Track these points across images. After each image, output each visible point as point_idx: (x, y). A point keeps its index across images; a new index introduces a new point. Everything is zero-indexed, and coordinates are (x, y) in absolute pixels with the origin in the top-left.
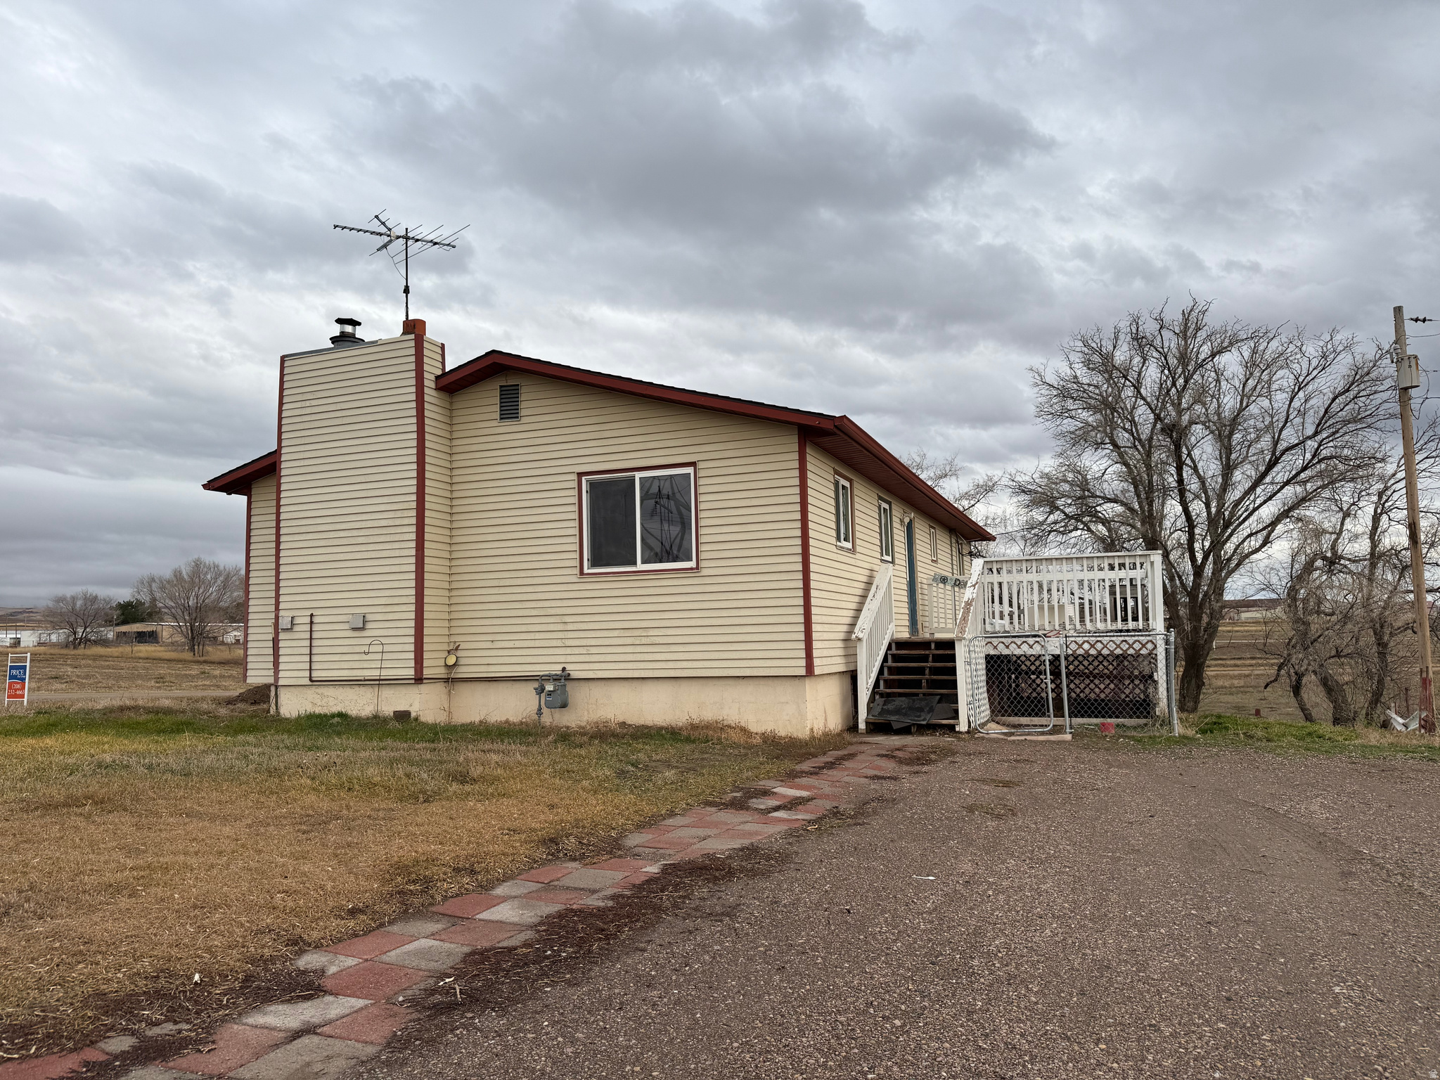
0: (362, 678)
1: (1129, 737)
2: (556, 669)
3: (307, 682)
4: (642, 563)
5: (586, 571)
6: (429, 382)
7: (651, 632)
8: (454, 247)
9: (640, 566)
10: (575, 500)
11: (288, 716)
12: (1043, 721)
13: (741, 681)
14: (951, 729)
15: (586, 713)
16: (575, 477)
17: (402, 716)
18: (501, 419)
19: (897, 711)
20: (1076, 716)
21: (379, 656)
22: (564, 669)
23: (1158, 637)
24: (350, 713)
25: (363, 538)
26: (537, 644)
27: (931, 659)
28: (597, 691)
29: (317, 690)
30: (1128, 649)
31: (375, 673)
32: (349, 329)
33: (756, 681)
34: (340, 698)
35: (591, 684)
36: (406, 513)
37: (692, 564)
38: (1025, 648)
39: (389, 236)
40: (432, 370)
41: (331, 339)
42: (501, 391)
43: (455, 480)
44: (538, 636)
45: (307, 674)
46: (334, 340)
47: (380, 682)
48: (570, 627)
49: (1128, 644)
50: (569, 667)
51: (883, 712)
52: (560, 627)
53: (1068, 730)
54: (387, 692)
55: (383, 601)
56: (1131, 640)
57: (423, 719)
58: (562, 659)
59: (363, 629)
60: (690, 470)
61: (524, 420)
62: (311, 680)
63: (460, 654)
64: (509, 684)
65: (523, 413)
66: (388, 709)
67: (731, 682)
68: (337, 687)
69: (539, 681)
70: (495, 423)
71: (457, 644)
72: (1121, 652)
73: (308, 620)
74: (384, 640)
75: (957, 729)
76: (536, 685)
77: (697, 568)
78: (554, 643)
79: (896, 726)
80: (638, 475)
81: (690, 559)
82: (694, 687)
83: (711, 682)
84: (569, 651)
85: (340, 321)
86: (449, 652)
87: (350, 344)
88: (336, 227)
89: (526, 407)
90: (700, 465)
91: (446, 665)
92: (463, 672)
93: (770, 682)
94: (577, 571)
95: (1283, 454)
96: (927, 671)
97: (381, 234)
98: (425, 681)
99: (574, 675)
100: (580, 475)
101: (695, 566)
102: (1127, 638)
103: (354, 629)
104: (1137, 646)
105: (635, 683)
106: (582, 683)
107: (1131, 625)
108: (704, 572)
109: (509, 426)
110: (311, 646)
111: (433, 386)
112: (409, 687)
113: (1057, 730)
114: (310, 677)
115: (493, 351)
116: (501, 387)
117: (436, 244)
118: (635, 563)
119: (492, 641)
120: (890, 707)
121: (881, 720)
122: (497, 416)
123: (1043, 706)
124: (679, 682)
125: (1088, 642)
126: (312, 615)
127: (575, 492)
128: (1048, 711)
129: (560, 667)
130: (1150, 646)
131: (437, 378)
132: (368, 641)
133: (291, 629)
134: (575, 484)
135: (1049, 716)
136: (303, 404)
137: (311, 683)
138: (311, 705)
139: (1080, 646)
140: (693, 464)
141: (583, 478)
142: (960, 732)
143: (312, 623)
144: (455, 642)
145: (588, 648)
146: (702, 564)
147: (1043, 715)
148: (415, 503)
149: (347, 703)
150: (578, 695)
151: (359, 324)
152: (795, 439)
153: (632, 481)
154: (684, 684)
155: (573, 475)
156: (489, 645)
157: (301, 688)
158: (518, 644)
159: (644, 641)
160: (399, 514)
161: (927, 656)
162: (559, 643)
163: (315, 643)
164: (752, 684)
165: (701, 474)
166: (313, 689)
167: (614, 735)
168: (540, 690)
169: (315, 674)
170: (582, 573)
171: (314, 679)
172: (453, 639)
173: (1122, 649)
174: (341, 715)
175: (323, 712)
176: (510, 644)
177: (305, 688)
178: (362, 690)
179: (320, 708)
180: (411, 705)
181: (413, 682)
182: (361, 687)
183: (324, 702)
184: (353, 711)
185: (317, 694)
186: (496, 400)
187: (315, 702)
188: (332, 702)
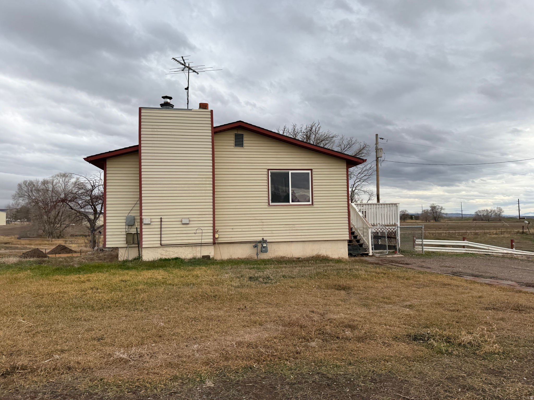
2: (260, 239)
3: (159, 245)
4: (292, 202)
5: (270, 204)
7: (297, 226)
9: (291, 203)
10: (267, 179)
13: (326, 242)
15: (270, 254)
16: (266, 170)
17: (206, 257)
18: (236, 146)
22: (263, 239)
24: (181, 257)
26: (252, 230)
28: (274, 246)
31: (199, 241)
32: (168, 100)
33: (331, 242)
34: (176, 252)
35: (272, 244)
36: (208, 179)
39: (185, 66)
42: (235, 135)
44: (252, 227)
45: (159, 242)
46: (162, 105)
48: (265, 224)
50: (265, 238)
52: (261, 224)
54: (199, 249)
55: (198, 213)
57: (215, 258)
58: (262, 235)
59: (188, 224)
60: (310, 172)
61: (245, 147)
62: (161, 245)
63: (219, 233)
64: (239, 245)
65: (244, 145)
66: (199, 255)
67: (322, 242)
68: (174, 247)
69: (256, 244)
70: (233, 147)
71: (218, 230)
73: (160, 220)
74: (202, 228)
77: (312, 204)
78: (259, 229)
79: (353, 254)
80: (290, 172)
81: (309, 201)
82: (310, 245)
83: (316, 242)
84: (264, 232)
85: (164, 97)
87: (169, 107)
89: (245, 143)
90: (313, 170)
92: (223, 240)
93: (336, 242)
94: (267, 204)
96: (353, 237)
97: (183, 64)
99: (268, 241)
100: (269, 170)
101: (311, 204)
103: (183, 224)
105: (289, 243)
108: (315, 206)
109: (238, 149)
110: (161, 231)
112: (209, 246)
114: (161, 243)
117: (195, 72)
118: (289, 202)
119: (232, 229)
122: (233, 145)
124: (305, 242)
126: (161, 218)
127: (266, 176)
129: (261, 238)
132: (196, 228)
133: (150, 224)
134: (266, 173)
137: (161, 246)
138: (160, 255)
140: (311, 170)
141: (269, 171)
142: (370, 256)
143: (161, 221)
144: (216, 229)
145: (273, 231)
146: (314, 203)
149: (179, 254)
151: (172, 99)
152: (345, 165)
153: (288, 173)
154: (307, 243)
155: (266, 169)
156: (231, 230)
157: (154, 249)
158: (243, 230)
159: (293, 229)
160: (204, 179)
162: (260, 229)
163: (163, 229)
164: (330, 243)
165: (313, 173)
166: (161, 249)
169: (163, 242)
170: (269, 205)
171: (162, 244)
174: (176, 259)
175: (167, 257)
176: (240, 230)
177: (156, 248)
178: (187, 248)
179: (165, 256)
180: (210, 253)
181: (212, 244)
182: (186, 247)
183: (167, 254)
184: (182, 256)
185: (163, 250)
186: (233, 139)
187: (162, 254)
188: (171, 253)
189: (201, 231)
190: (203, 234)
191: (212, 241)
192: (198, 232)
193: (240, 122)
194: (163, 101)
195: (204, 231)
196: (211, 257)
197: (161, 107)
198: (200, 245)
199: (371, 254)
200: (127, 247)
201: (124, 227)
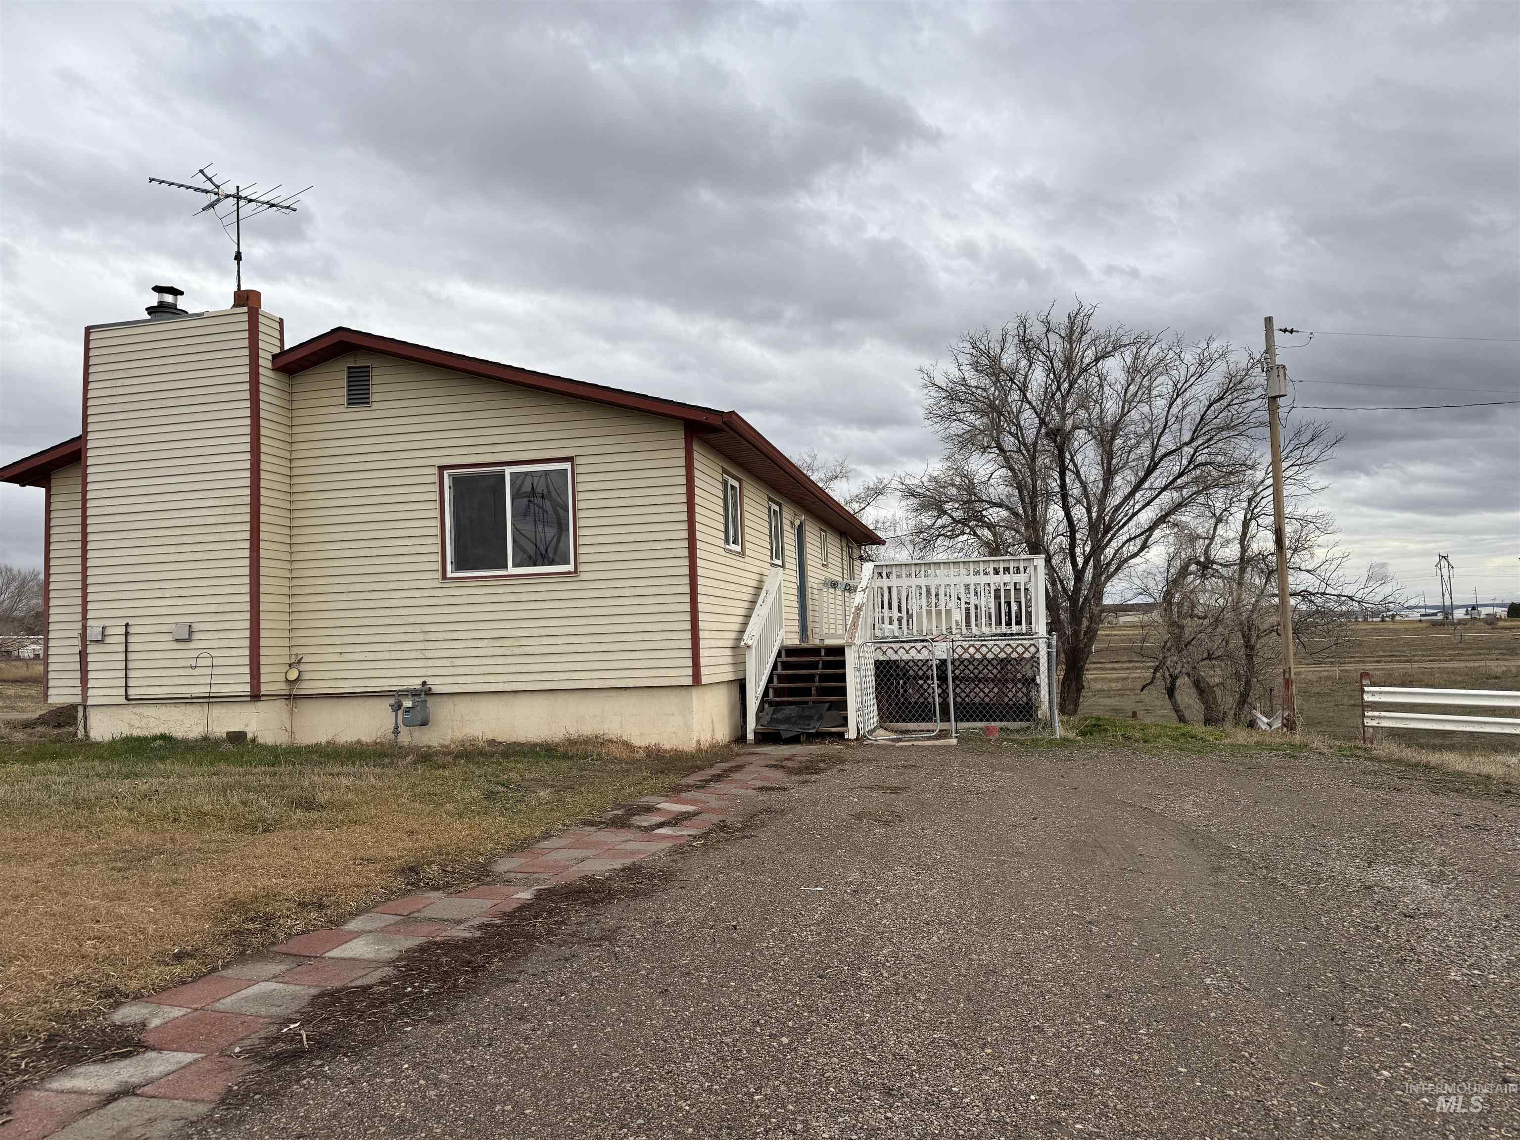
0: (189, 696)
1: (1013, 741)
2: (416, 683)
3: (123, 700)
4: (514, 566)
5: (449, 574)
6: (265, 362)
7: (524, 642)
8: (294, 210)
9: (511, 570)
10: (436, 496)
11: (99, 739)
12: (929, 726)
13: (623, 693)
14: (841, 735)
15: (450, 731)
16: (435, 471)
17: (237, 738)
18: (349, 404)
19: (787, 720)
20: (962, 721)
21: (208, 671)
22: (424, 683)
23: (1040, 640)
24: (174, 735)
25: (188, 537)
26: (394, 656)
27: (821, 665)
28: (463, 707)
29: (135, 710)
30: (1012, 652)
31: (203, 690)
32: (169, 298)
33: (640, 692)
34: (163, 718)
35: (456, 699)
36: (238, 510)
37: (570, 567)
38: (913, 652)
39: (216, 194)
40: (268, 348)
41: (147, 309)
42: (349, 373)
43: (296, 472)
44: (393, 647)
45: (123, 692)
46: (150, 310)
47: (210, 700)
48: (432, 637)
49: (1012, 648)
50: (430, 681)
51: (772, 721)
52: (420, 637)
53: (954, 735)
54: (217, 711)
55: (213, 608)
56: (1014, 644)
57: (261, 740)
58: (422, 672)
59: (189, 640)
60: (567, 466)
61: (375, 406)
62: (127, 698)
63: (302, 667)
64: (360, 701)
65: (374, 398)
66: (220, 730)
67: (613, 693)
69: (395, 697)
70: (342, 409)
71: (300, 657)
72: (1005, 656)
73: (123, 630)
74: (214, 653)
75: (846, 737)
76: (392, 701)
77: (576, 572)
78: (413, 655)
79: (785, 735)
80: (508, 470)
81: (567, 562)
82: (572, 701)
83: (589, 693)
84: (430, 663)
85: (158, 289)
86: (290, 665)
87: (170, 315)
88: (151, 180)
89: (377, 392)
90: (578, 461)
91: (287, 681)
92: (306, 688)
93: (655, 691)
94: (439, 575)
95: (1160, 461)
96: (817, 678)
97: (207, 192)
98: (262, 698)
99: (436, 689)
100: (442, 468)
101: (573, 570)
102: (1011, 642)
103: (178, 640)
104: (1020, 650)
105: (506, 697)
106: (445, 698)
107: (1015, 629)
108: (583, 576)
109: (358, 413)
110: (126, 660)
111: (270, 366)
112: (245, 705)
113: (944, 734)
114: (127, 695)
115: (340, 329)
116: (349, 368)
117: (272, 205)
118: (505, 567)
119: (341, 653)
120: (779, 716)
121: (770, 729)
122: (344, 400)
123: (930, 711)
124: (555, 694)
125: (973, 646)
126: (127, 625)
127: (436, 488)
128: (935, 716)
129: (419, 681)
130: (1032, 649)
131: (275, 357)
132: (194, 654)
133: (102, 640)
134: (435, 479)
135: (936, 721)
136: (114, 383)
137: (126, 702)
138: (127, 727)
139: (966, 650)
140: (570, 459)
141: (445, 472)
142: (848, 740)
143: (127, 634)
144: (297, 655)
145: (453, 660)
146: (581, 568)
147: (930, 720)
148: (249, 498)
149: (171, 724)
150: (442, 712)
151: (182, 293)
152: (682, 434)
153: (502, 476)
154: (561, 697)
155: (433, 468)
156: (336, 658)
157: (115, 708)
158: (371, 656)
159: (517, 651)
160: (229, 510)
161: (818, 662)
162: (419, 655)
163: (131, 656)
164: (633, 696)
165: (578, 470)
166: (129, 709)
167: (481, 753)
168: (396, 707)
169: (131, 692)
170: (444, 577)
171: (130, 697)
172: (295, 651)
173: (1006, 653)
174: (163, 737)
175: (142, 734)
176: (362, 657)
177: (119, 707)
178: (189, 709)
179: (138, 730)
180: (247, 726)
181: (249, 699)
182: (188, 705)
183: (143, 724)
184: (179, 732)
185: (134, 713)
186: (343, 383)
187: (132, 723)
188: (153, 723)
190: (216, 671)
191: (247, 688)
192: (200, 662)
193: (341, 332)
194: (154, 299)
195: (217, 662)
196: (250, 736)
199: (852, 734)
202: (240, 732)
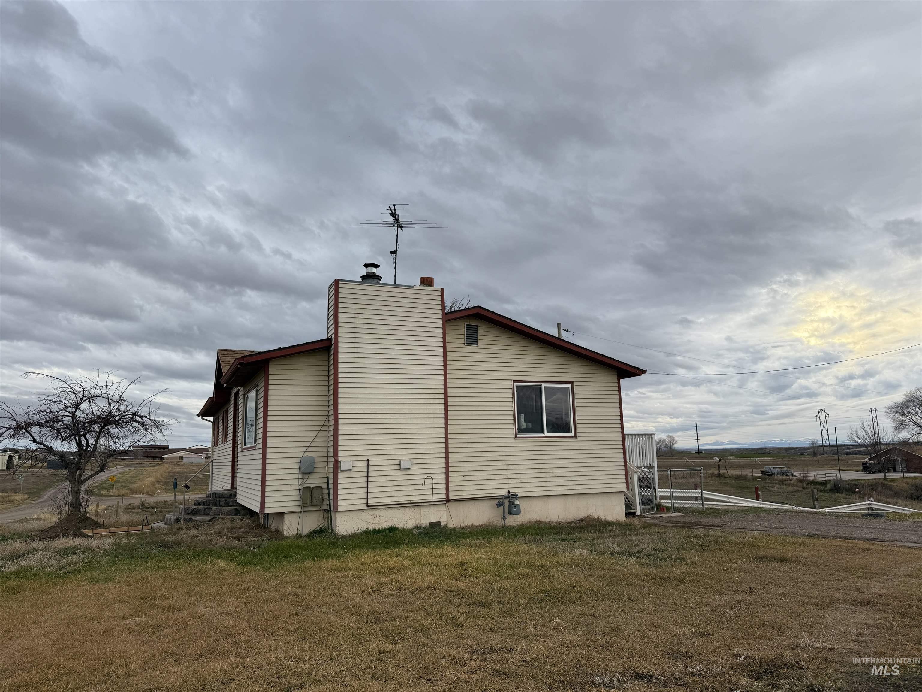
0: (409, 502)
2: (504, 492)
3: (364, 507)
4: (547, 432)
5: (518, 436)
7: (555, 470)
9: (546, 434)
10: (512, 395)
11: (343, 533)
13: (596, 496)
16: (510, 382)
17: (435, 525)
18: (467, 343)
22: (509, 492)
24: (398, 526)
26: (492, 477)
29: (372, 512)
32: (372, 270)
33: (602, 495)
34: (389, 517)
35: (526, 500)
36: (437, 396)
37: (572, 434)
41: (361, 277)
42: (466, 327)
44: (492, 472)
45: (364, 501)
46: (363, 277)
47: (420, 504)
48: (511, 467)
50: (511, 491)
52: (505, 467)
55: (422, 451)
57: (449, 526)
58: (505, 486)
59: (410, 469)
60: (569, 386)
61: (481, 346)
62: (368, 506)
65: (479, 342)
66: (425, 522)
67: (591, 496)
68: (386, 509)
69: (497, 499)
70: (463, 346)
73: (365, 463)
76: (496, 501)
77: (576, 435)
78: (502, 477)
80: (544, 385)
81: (569, 431)
82: (574, 500)
84: (510, 481)
85: (366, 266)
87: (373, 280)
89: (481, 339)
90: (575, 384)
94: (513, 436)
100: (514, 381)
101: (573, 435)
103: (401, 469)
108: (579, 439)
109: (471, 349)
110: (368, 482)
112: (441, 507)
114: (367, 503)
116: (467, 325)
118: (542, 432)
119: (464, 476)
122: (463, 341)
124: (566, 497)
126: (368, 460)
127: (511, 391)
129: (506, 491)
133: (350, 470)
134: (511, 387)
136: (357, 316)
137: (367, 508)
138: (365, 524)
140: (572, 383)
141: (515, 384)
142: (637, 516)
143: (368, 465)
145: (521, 479)
146: (578, 435)
149: (395, 520)
150: (522, 506)
151: (379, 267)
152: (616, 376)
153: (540, 388)
154: (570, 497)
156: (461, 478)
157: (357, 512)
158: (480, 478)
159: (551, 475)
162: (504, 477)
163: (371, 479)
164: (600, 497)
165: (575, 388)
166: (367, 512)
168: (500, 505)
169: (370, 501)
170: (516, 437)
171: (369, 505)
174: (391, 529)
175: (376, 527)
176: (476, 478)
177: (360, 512)
178: (407, 510)
179: (373, 525)
180: (441, 518)
181: (445, 502)
182: (406, 508)
183: (376, 521)
184: (400, 525)
185: (371, 515)
186: (463, 332)
187: (369, 521)
188: (383, 520)
189: (430, 481)
191: (444, 496)
193: (478, 308)
194: (364, 271)
196: (443, 524)
197: (362, 280)
198: (431, 503)
199: (638, 513)
200: (301, 512)
201: (296, 476)
202: (437, 522)
